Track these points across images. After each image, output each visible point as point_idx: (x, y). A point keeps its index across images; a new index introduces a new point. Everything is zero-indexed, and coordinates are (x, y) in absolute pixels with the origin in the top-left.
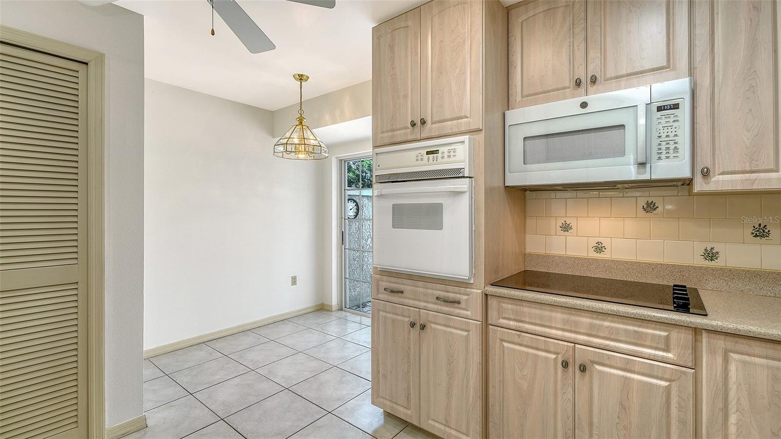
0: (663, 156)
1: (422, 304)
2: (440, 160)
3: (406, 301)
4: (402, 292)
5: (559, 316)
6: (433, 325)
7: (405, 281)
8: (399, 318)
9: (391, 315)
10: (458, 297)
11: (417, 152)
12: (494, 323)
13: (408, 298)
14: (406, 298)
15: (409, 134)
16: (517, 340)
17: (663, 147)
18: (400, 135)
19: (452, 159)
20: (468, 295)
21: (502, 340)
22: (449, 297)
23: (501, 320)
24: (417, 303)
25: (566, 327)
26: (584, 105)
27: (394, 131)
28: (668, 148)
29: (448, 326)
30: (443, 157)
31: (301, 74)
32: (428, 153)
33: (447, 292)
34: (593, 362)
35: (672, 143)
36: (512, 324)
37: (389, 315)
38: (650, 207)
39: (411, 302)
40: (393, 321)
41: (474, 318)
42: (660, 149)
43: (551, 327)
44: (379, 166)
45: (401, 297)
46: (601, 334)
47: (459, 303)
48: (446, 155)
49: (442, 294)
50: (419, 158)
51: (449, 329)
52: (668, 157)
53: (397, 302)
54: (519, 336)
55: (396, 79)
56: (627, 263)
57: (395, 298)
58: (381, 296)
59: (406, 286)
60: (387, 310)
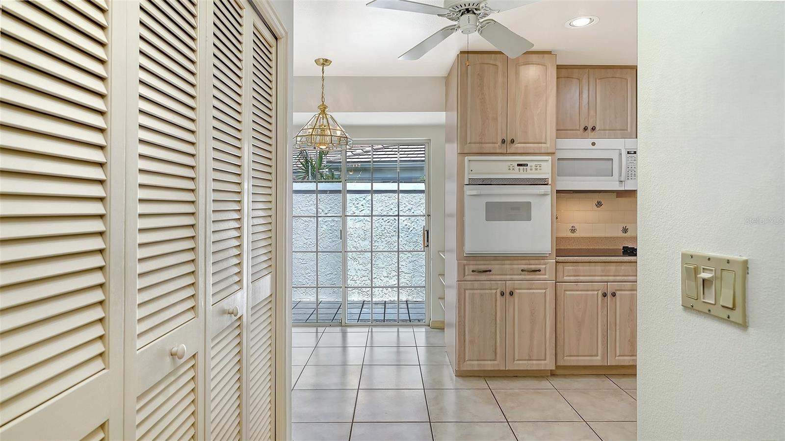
0: (630, 178)
1: (508, 277)
2: (529, 171)
3: (494, 277)
4: (490, 271)
5: (599, 268)
6: (518, 291)
7: (493, 262)
8: (487, 291)
9: (479, 291)
10: (537, 267)
11: (509, 163)
12: (560, 281)
13: (495, 275)
14: (492, 275)
15: (498, 147)
16: (576, 288)
17: (630, 173)
18: (488, 148)
19: (539, 171)
20: (545, 264)
21: (565, 291)
22: (531, 268)
23: (565, 278)
24: (504, 277)
25: (603, 274)
26: (593, 144)
27: (482, 143)
28: (632, 174)
29: (531, 289)
30: (531, 170)
31: (326, 58)
32: (519, 165)
33: (529, 265)
34: (616, 290)
35: (633, 171)
36: (572, 278)
37: (476, 291)
38: (599, 204)
39: (498, 277)
40: (481, 295)
41: (550, 279)
42: (628, 174)
43: (595, 276)
44: (472, 171)
45: (490, 275)
46: (621, 274)
47: (539, 271)
48: (534, 168)
49: (525, 267)
50: (511, 168)
51: (531, 291)
52: (632, 179)
53: (486, 280)
54: (577, 285)
55: (485, 103)
56: (589, 238)
57: (483, 277)
58: (468, 278)
59: (494, 266)
60: (475, 287)
